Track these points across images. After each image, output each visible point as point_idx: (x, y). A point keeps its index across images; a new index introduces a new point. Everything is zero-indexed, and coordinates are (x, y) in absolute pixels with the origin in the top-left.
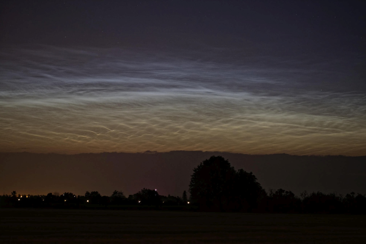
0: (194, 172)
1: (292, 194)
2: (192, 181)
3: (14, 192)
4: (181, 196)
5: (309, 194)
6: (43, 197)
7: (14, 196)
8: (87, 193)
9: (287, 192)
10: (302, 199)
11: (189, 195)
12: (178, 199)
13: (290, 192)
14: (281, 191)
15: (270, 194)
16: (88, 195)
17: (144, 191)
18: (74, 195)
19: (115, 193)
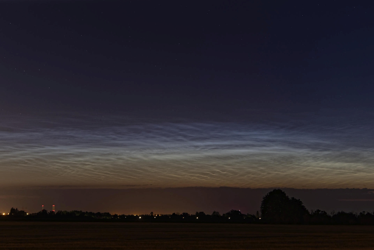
0: (263, 199)
1: (325, 213)
2: (262, 205)
3: (152, 213)
4: (255, 214)
5: (336, 212)
6: (170, 215)
7: (152, 216)
8: (197, 213)
9: (322, 212)
10: (332, 216)
11: (260, 213)
12: (253, 216)
13: (324, 212)
14: (318, 211)
15: (312, 213)
16: (198, 214)
17: (232, 211)
18: (189, 214)
19: (214, 212)
